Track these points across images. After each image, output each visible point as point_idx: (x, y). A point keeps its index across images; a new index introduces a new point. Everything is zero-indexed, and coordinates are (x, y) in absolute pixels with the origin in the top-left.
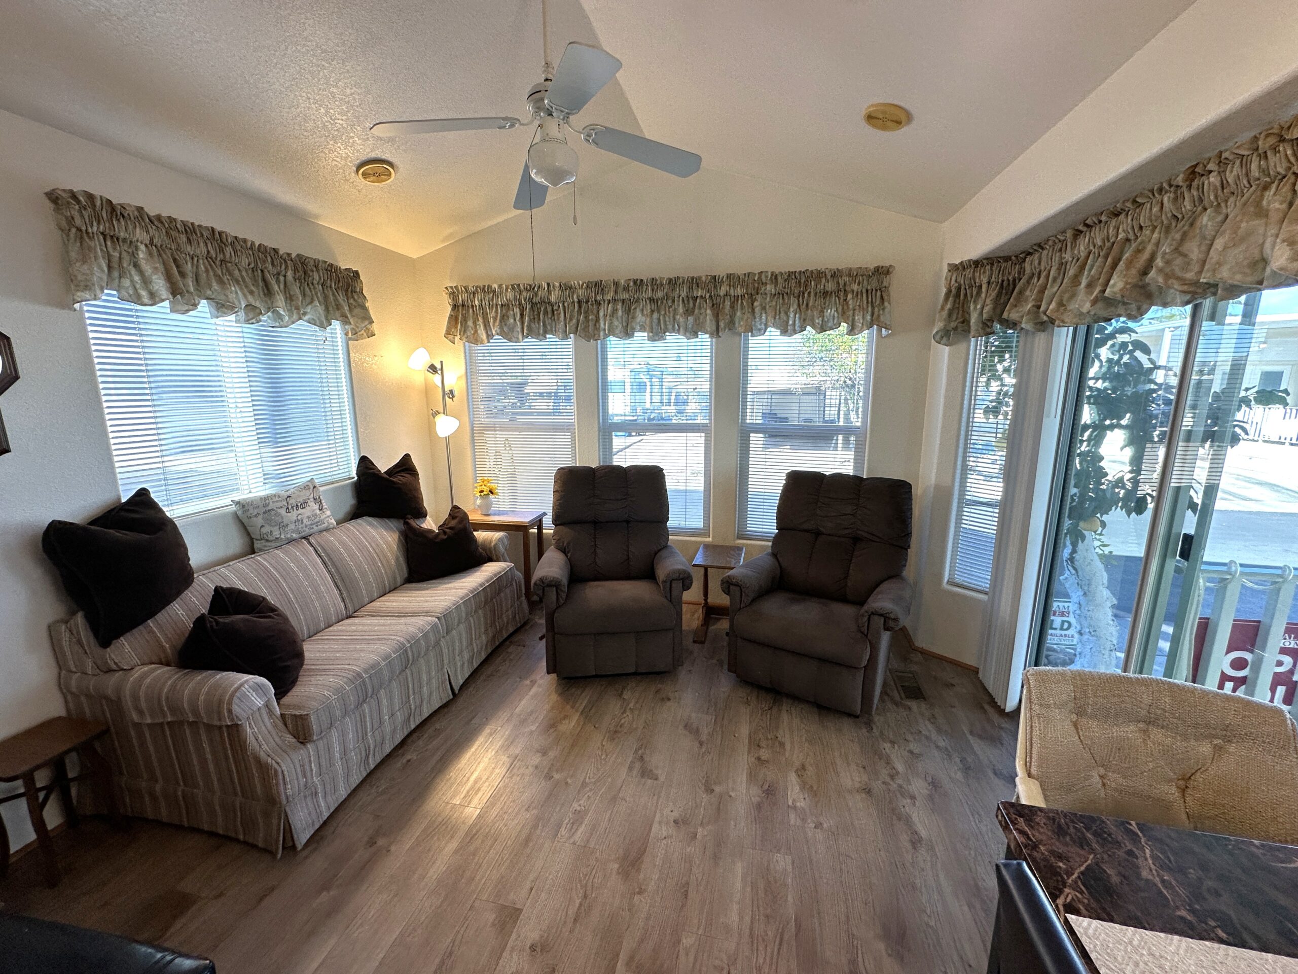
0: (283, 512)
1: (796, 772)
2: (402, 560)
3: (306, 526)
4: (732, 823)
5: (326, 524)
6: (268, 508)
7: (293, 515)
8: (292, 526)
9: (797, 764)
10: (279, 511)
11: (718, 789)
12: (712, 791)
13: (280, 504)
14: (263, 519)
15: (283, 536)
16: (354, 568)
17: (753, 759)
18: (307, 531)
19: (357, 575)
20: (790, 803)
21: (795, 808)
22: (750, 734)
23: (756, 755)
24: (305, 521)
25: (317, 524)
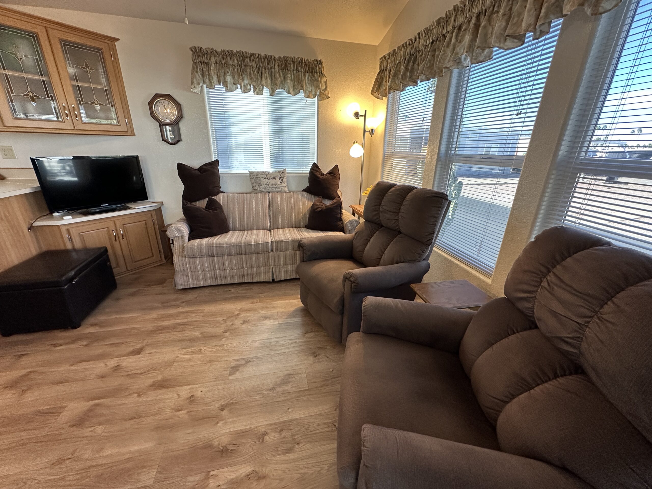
0: (262, 179)
1: (254, 472)
2: (307, 216)
3: (270, 188)
4: (190, 431)
5: (281, 189)
6: (258, 176)
7: (266, 182)
8: (263, 186)
9: (265, 470)
10: (261, 178)
11: (225, 413)
12: (222, 410)
13: (263, 176)
14: (255, 180)
15: (258, 189)
16: (280, 211)
17: (263, 430)
18: (270, 190)
19: (280, 214)
20: (212, 473)
21: (207, 477)
22: (294, 420)
23: (268, 431)
24: (269, 185)
25: (276, 188)
